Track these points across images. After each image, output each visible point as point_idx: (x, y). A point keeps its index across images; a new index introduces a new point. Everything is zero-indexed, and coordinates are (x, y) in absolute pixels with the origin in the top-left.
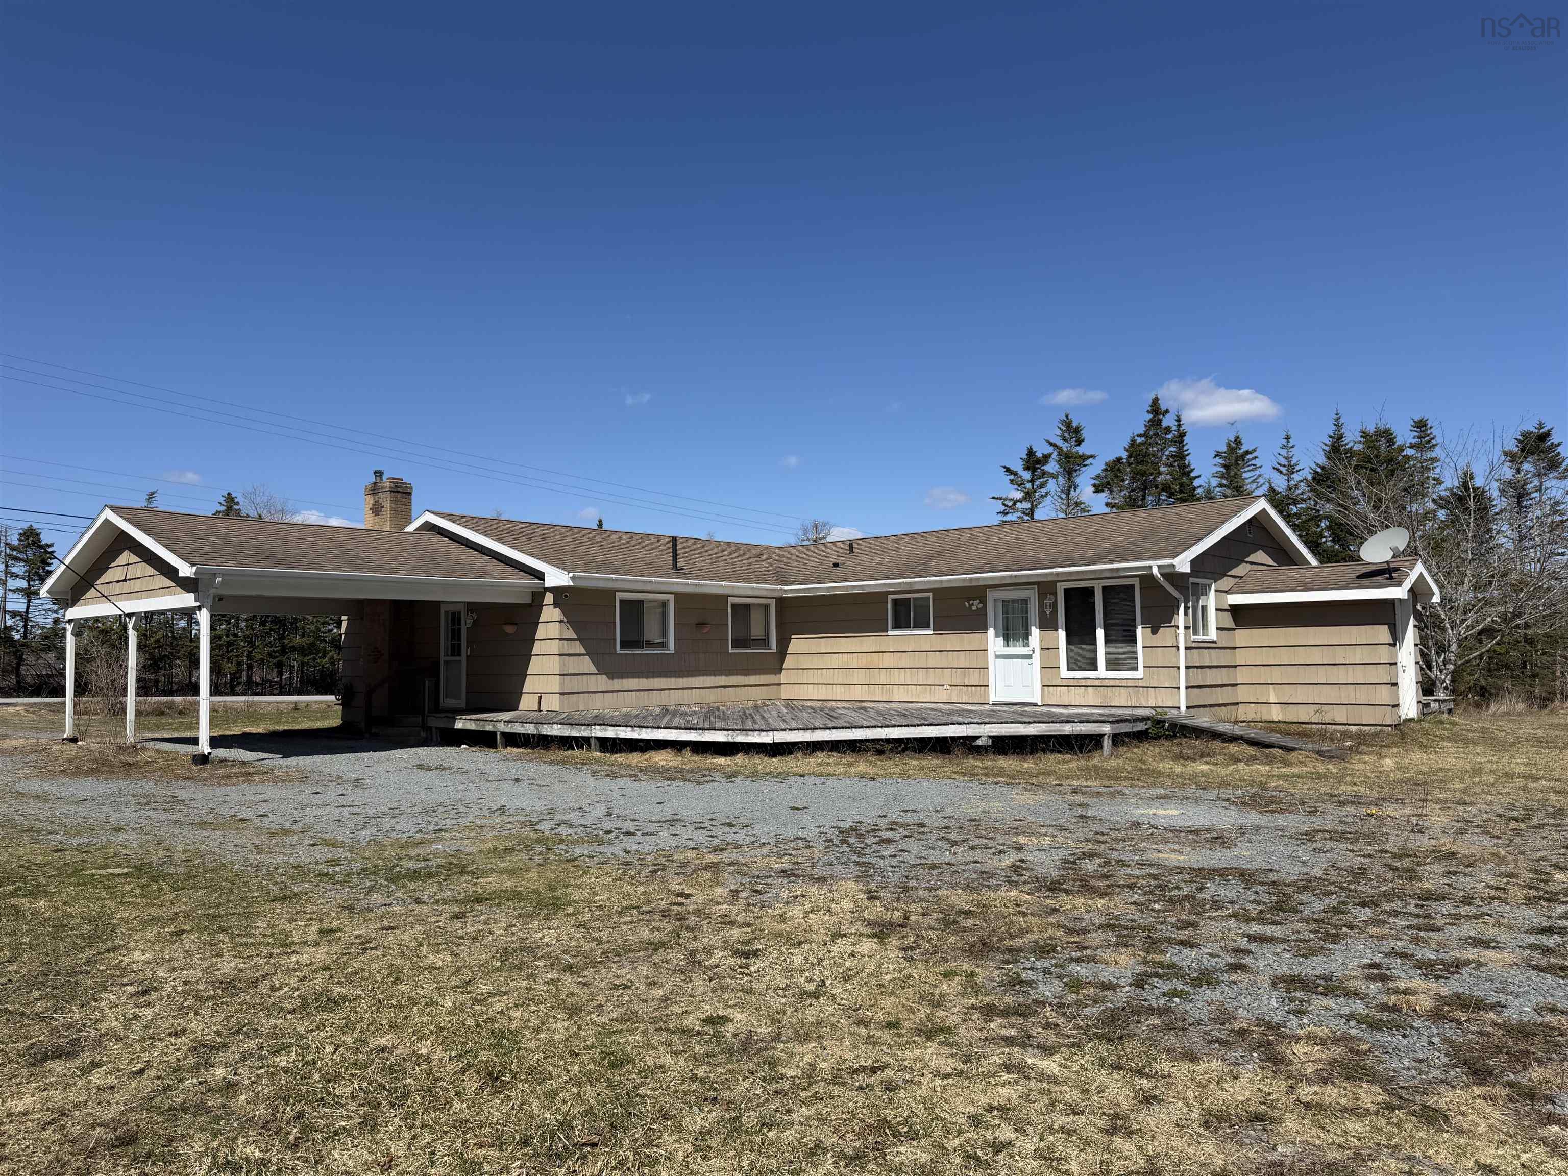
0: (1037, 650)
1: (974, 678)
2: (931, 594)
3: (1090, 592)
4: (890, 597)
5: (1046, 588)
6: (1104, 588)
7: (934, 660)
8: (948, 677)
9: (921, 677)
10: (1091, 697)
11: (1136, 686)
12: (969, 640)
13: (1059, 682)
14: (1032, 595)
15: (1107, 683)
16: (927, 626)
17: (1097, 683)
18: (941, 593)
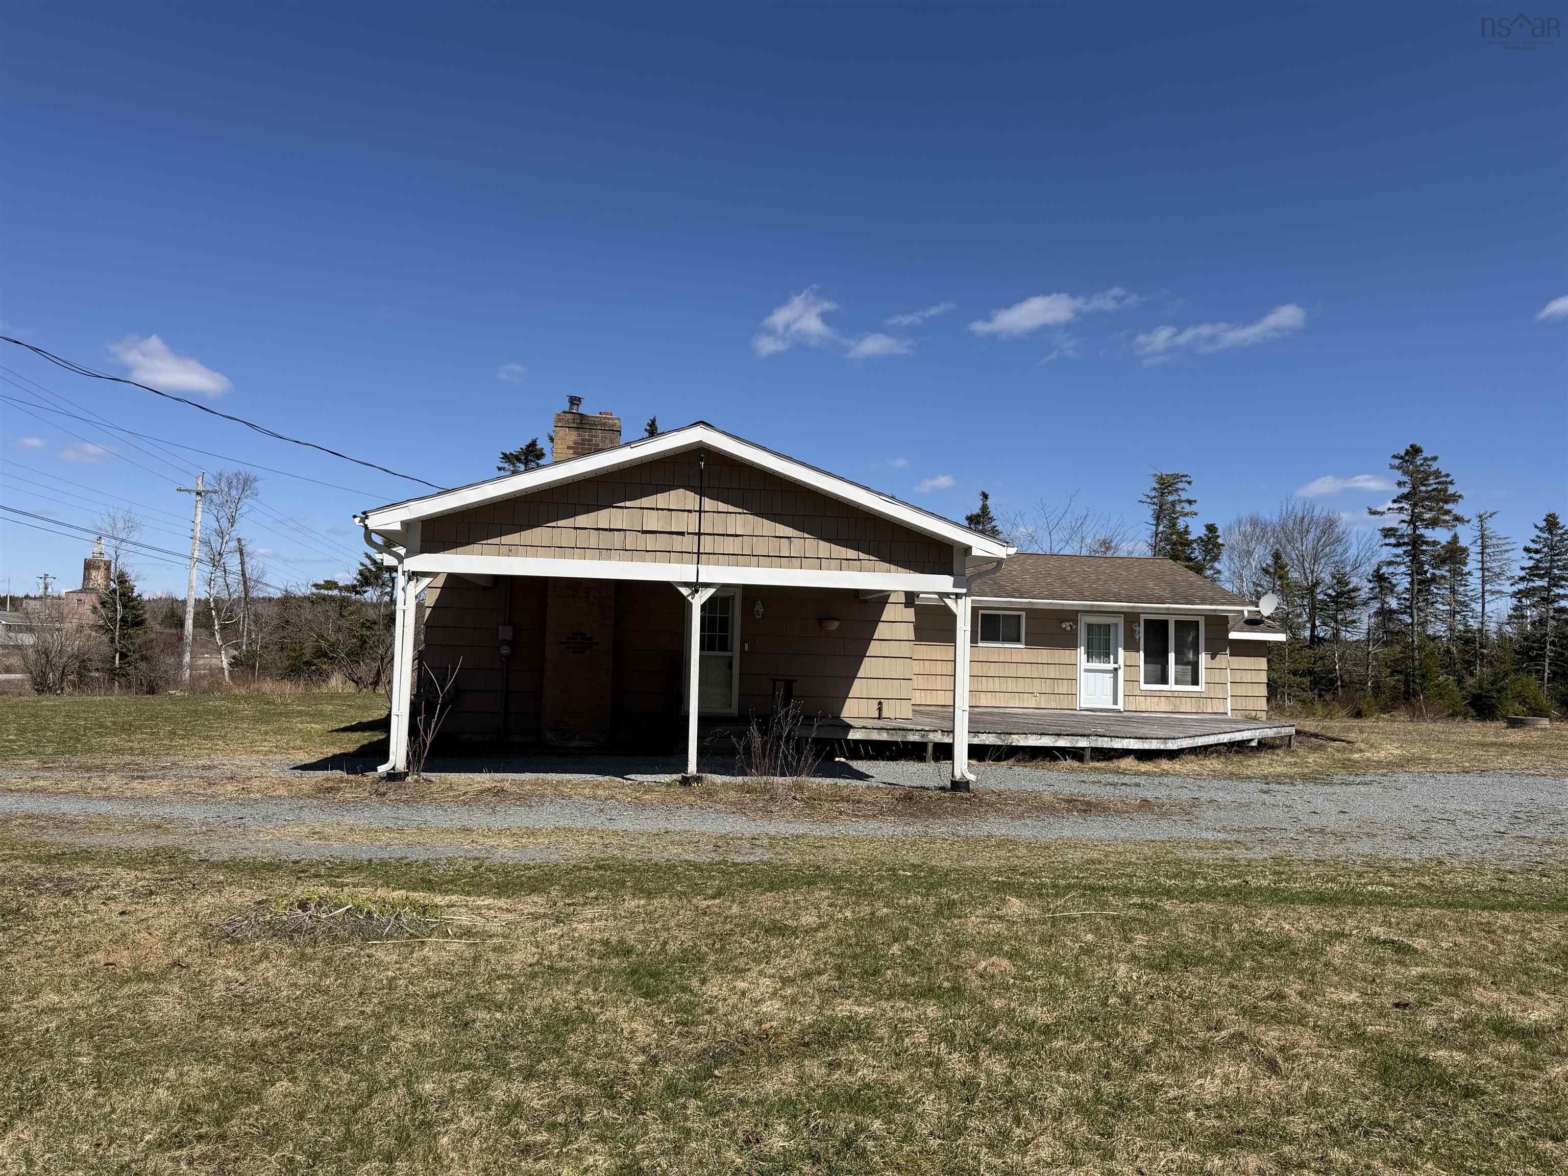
0: (1122, 666)
1: (1063, 688)
2: (1024, 613)
3: (1166, 622)
4: (981, 612)
5: (1131, 618)
6: (1176, 622)
7: (1023, 671)
8: (1037, 686)
9: (1011, 685)
10: (1163, 705)
11: (1199, 697)
12: (1061, 655)
13: (1139, 693)
14: (1121, 621)
15: (1176, 694)
16: (1018, 640)
17: (1169, 694)
18: (1032, 613)
